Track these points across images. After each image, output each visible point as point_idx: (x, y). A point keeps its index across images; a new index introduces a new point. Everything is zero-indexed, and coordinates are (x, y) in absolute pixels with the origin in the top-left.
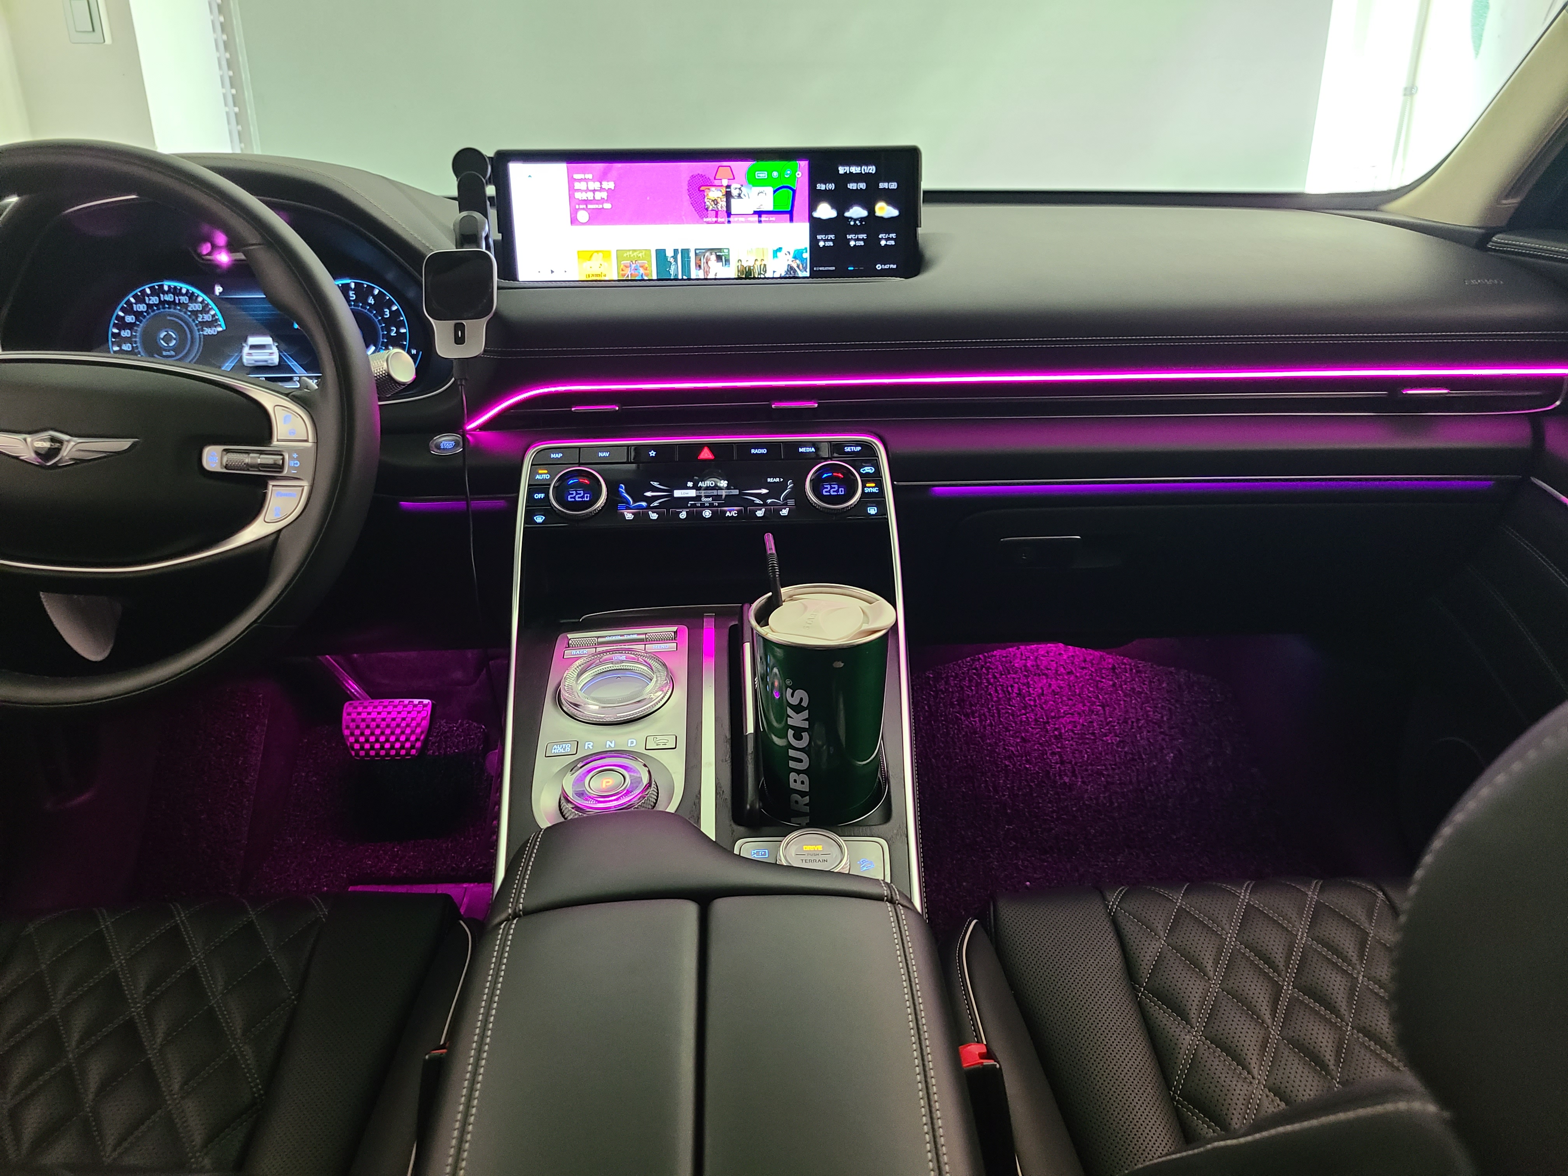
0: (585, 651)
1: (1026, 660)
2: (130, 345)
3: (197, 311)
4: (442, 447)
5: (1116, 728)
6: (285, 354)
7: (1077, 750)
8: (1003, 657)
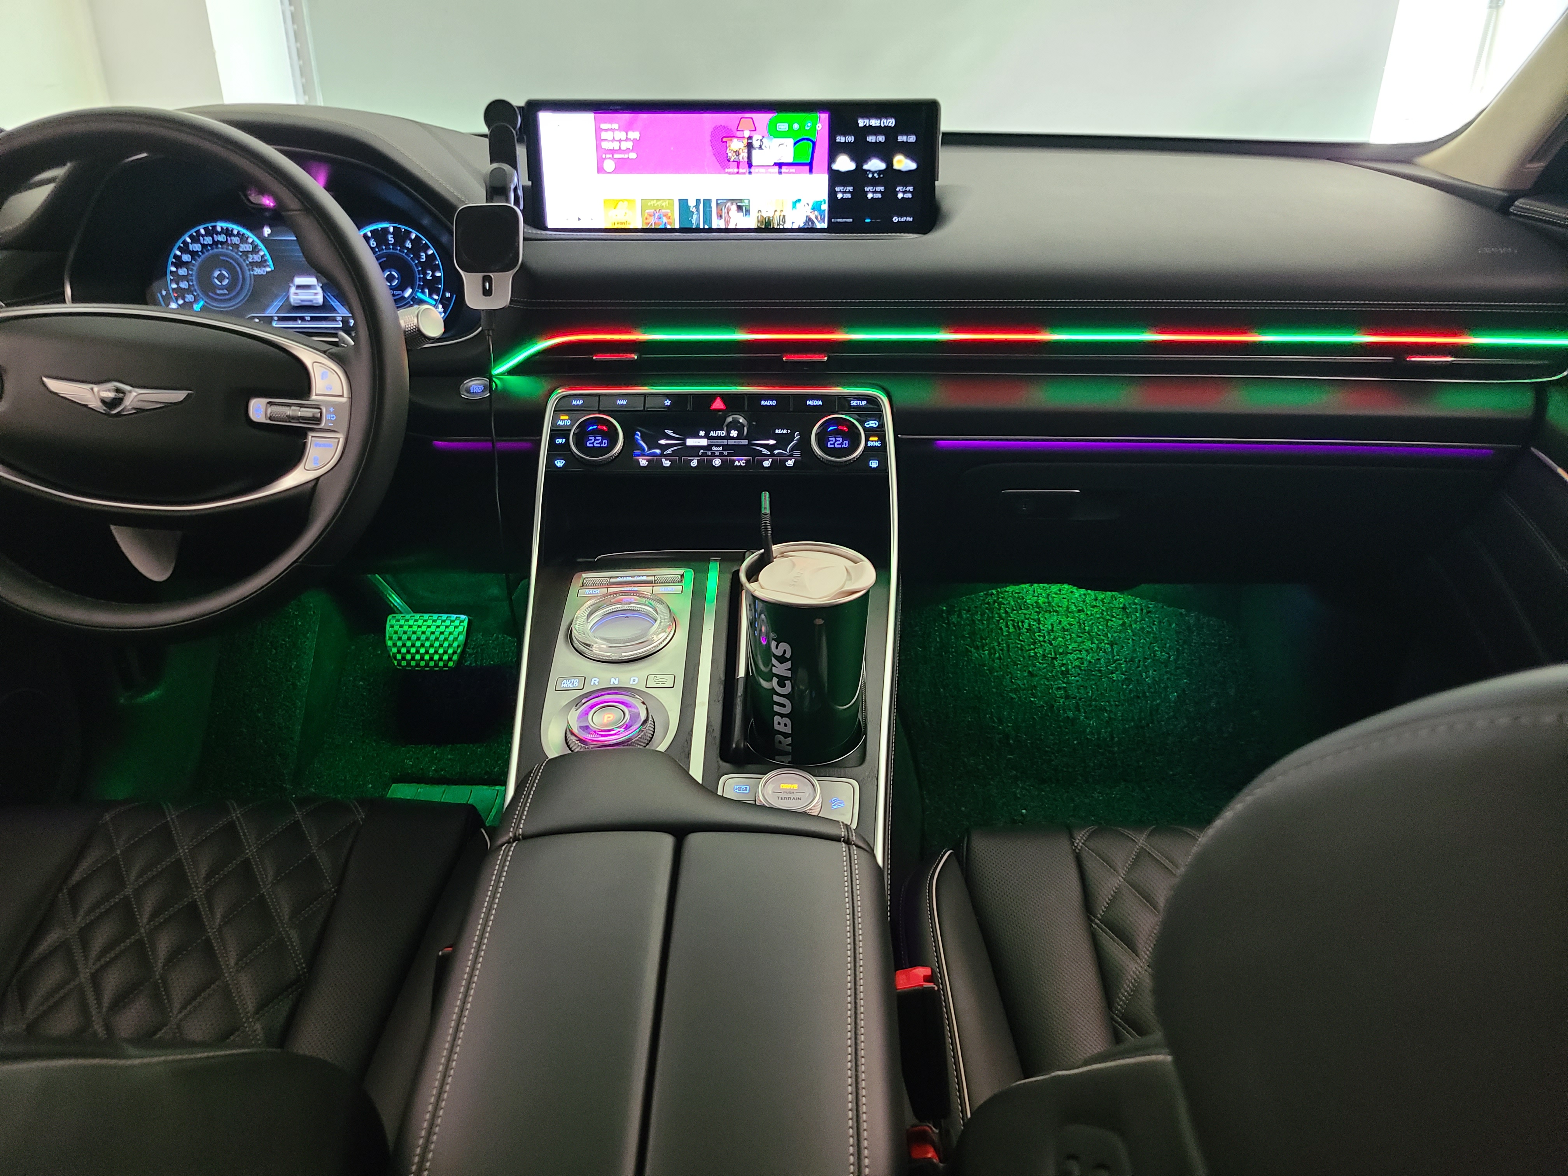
0: (598, 591)
1: (1038, 597)
2: (186, 283)
3: (248, 251)
4: (472, 391)
5: (1123, 666)
6: (329, 294)
7: (1082, 686)
8: (1016, 593)
